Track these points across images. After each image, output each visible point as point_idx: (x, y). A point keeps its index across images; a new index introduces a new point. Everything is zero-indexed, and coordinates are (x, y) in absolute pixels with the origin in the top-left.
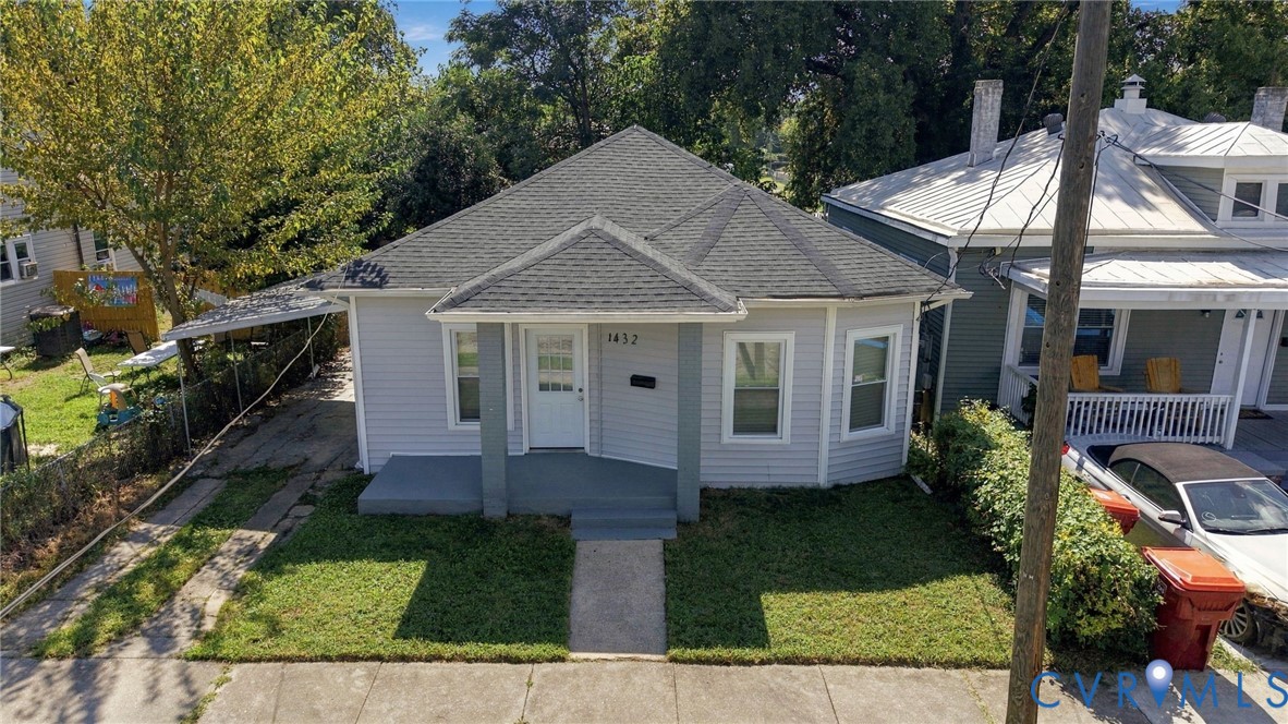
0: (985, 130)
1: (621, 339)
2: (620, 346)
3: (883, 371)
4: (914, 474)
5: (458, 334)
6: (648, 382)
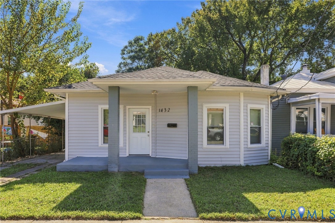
0: (265, 78)
1: (164, 111)
2: (163, 113)
3: (259, 123)
4: (274, 163)
5: (104, 110)
6: (174, 126)
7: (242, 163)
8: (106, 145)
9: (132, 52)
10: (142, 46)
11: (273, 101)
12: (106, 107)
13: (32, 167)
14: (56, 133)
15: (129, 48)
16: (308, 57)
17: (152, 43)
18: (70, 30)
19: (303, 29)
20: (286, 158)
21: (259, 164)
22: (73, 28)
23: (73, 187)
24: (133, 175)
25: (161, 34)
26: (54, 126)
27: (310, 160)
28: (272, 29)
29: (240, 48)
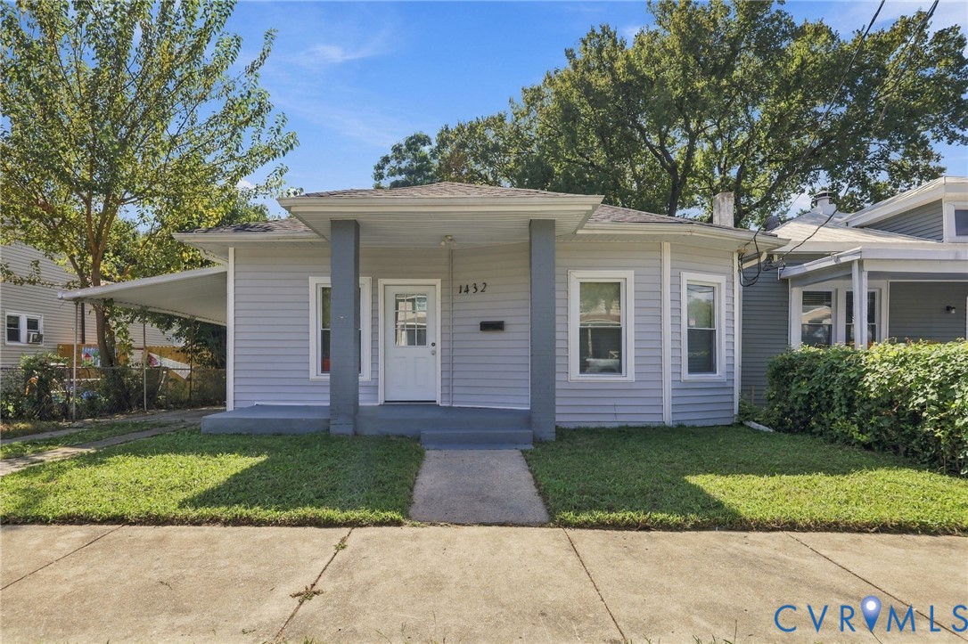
1: (472, 290)
2: (471, 296)
3: (710, 322)
4: (748, 420)
5: (324, 289)
6: (497, 326)
7: (668, 419)
8: (327, 377)
9: (400, 172)
10: (425, 158)
11: (746, 266)
12: (326, 281)
13: (145, 428)
14: (212, 363)
15: (393, 163)
16: (830, 184)
17: (447, 152)
18: (242, 96)
19: (817, 114)
20: (778, 405)
21: (710, 423)
22: (249, 93)
23: (237, 463)
24: (392, 441)
25: (471, 127)
26: (206, 345)
27: (841, 405)
28: (741, 113)
29: (662, 163)
